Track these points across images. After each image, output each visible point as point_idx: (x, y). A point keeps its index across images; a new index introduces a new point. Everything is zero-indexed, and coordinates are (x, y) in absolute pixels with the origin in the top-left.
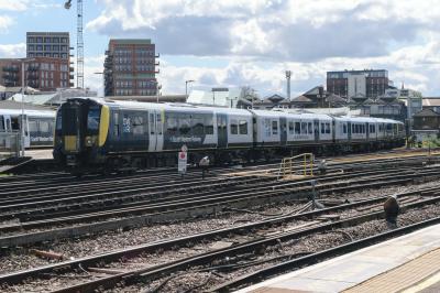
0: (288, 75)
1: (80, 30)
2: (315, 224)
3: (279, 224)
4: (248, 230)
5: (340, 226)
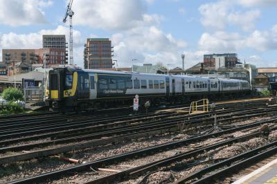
0: (183, 57)
2: (220, 140)
3: (200, 140)
5: (236, 141)
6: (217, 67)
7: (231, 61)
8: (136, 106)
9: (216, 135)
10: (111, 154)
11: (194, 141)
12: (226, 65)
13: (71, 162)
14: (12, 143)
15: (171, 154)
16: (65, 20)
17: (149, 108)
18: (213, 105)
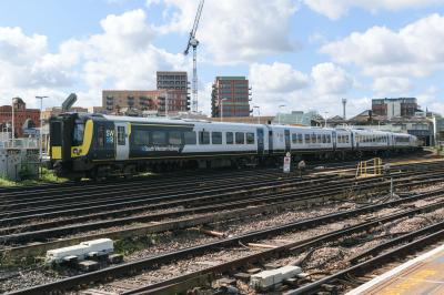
0: (344, 102)
1: (195, 70)
2: (398, 210)
3: (373, 210)
4: (353, 215)
5: (419, 212)
6: (390, 116)
7: (409, 108)
8: (287, 168)
9: (393, 205)
10: (262, 226)
11: (365, 212)
12: (402, 114)
13: (214, 236)
14: (135, 212)
15: (337, 226)
16: (186, 52)
17: (303, 169)
18: (387, 166)
